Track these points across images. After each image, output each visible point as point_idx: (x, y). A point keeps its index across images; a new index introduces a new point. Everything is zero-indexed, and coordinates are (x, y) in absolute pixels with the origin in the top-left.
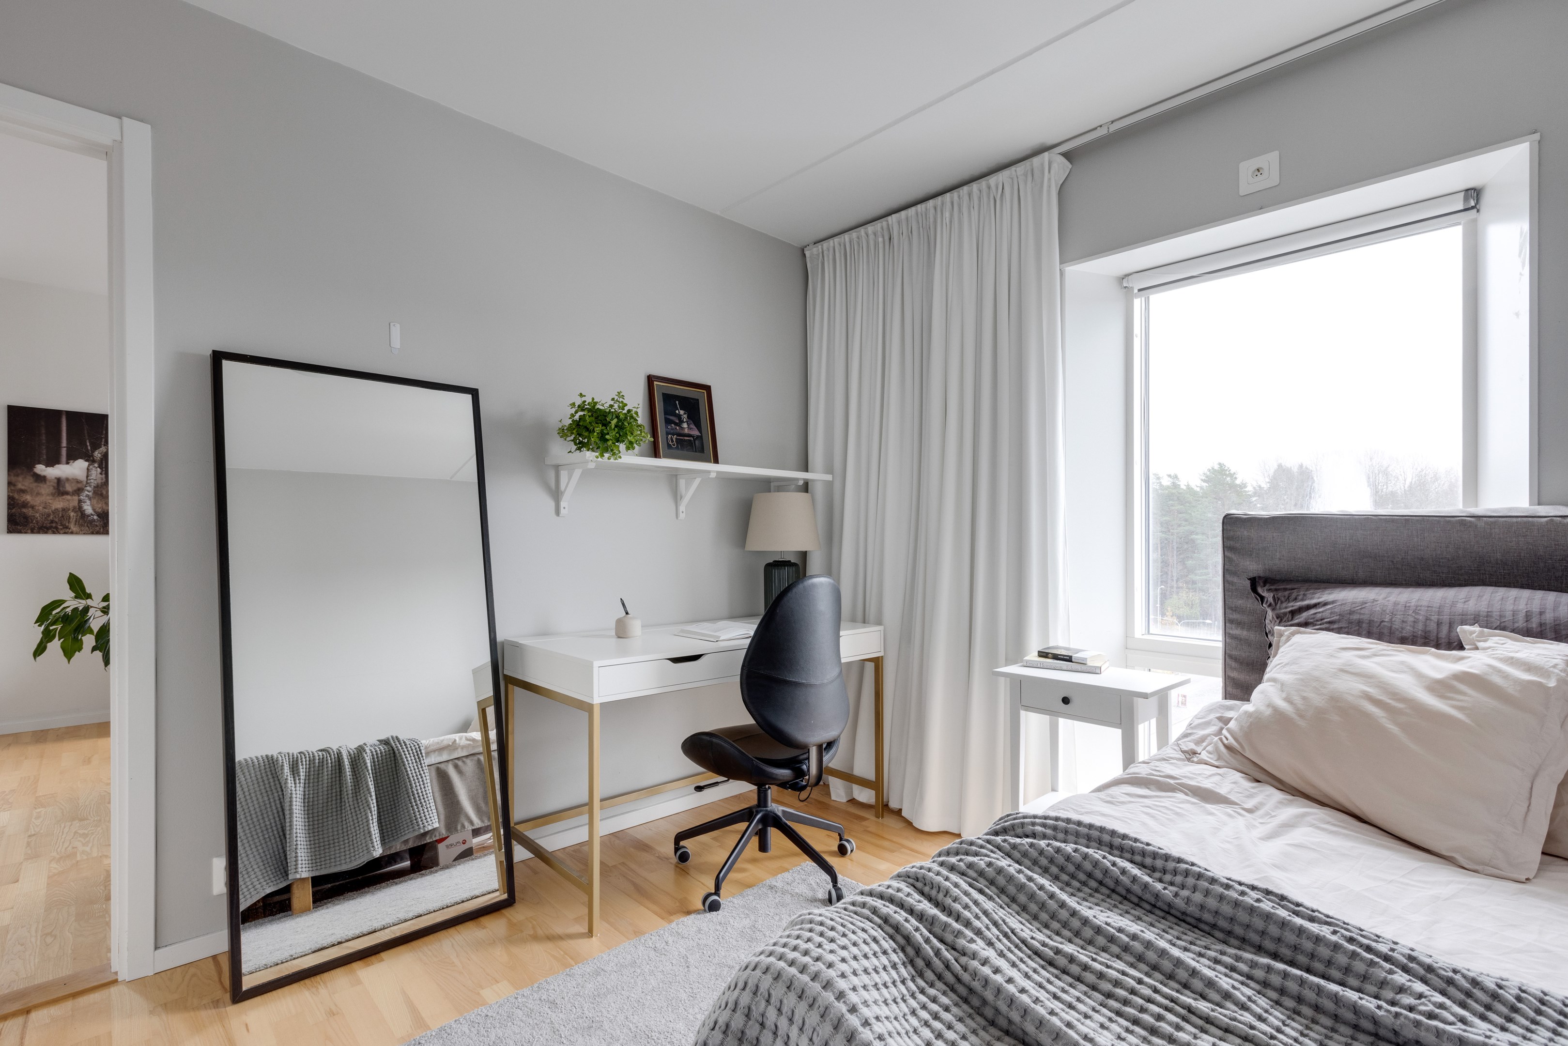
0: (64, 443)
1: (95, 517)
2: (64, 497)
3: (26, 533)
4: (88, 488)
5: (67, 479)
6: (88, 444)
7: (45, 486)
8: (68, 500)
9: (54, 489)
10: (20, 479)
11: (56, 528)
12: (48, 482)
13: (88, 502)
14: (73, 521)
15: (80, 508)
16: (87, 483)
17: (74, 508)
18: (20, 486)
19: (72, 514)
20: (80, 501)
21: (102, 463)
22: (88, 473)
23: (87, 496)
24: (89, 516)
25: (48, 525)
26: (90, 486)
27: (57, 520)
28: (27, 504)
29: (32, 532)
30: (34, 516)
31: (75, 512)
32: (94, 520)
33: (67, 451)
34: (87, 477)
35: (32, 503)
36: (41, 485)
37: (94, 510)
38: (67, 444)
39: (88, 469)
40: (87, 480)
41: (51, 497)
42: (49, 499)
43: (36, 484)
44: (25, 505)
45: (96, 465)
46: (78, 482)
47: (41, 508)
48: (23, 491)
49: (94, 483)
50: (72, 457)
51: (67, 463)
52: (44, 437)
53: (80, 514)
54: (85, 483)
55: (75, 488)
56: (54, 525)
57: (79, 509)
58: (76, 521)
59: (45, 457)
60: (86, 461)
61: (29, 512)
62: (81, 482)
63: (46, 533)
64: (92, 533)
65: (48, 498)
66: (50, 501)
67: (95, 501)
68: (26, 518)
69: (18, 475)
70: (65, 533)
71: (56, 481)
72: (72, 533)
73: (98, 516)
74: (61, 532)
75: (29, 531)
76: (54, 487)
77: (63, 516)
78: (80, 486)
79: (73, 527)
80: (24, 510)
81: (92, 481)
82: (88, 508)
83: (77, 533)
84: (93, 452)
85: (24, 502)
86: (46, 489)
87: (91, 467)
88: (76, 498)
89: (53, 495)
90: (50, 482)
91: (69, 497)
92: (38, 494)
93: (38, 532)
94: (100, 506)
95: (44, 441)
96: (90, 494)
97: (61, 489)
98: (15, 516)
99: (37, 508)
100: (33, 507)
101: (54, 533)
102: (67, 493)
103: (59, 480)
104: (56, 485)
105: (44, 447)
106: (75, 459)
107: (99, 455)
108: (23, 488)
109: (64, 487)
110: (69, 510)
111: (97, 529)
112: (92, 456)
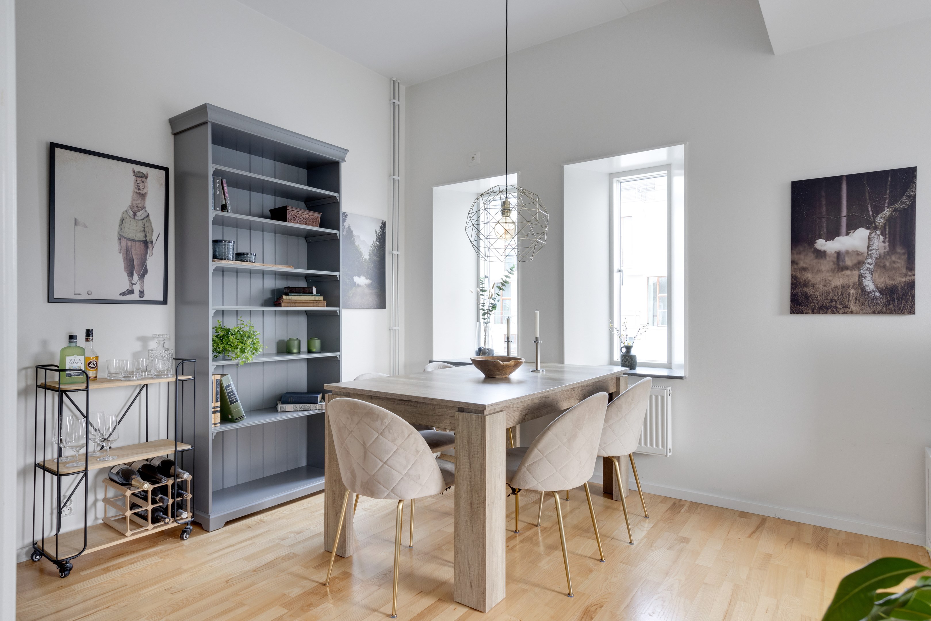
0: (844, 212)
1: (877, 294)
2: (844, 273)
3: (807, 313)
4: (869, 261)
5: (847, 252)
6: (870, 209)
7: (825, 262)
8: (848, 276)
9: (834, 264)
10: (802, 256)
11: (836, 307)
12: (827, 257)
13: (869, 277)
14: (853, 299)
15: (860, 283)
16: (868, 254)
17: (854, 284)
18: (802, 264)
19: (852, 291)
20: (860, 276)
21: (885, 229)
22: (869, 243)
23: (868, 269)
24: (870, 293)
25: (828, 304)
26: (872, 258)
27: (836, 298)
28: (808, 283)
29: (813, 312)
30: (814, 295)
31: (855, 289)
32: (875, 298)
33: (847, 220)
34: (868, 247)
35: (813, 281)
36: (822, 261)
37: (875, 285)
38: (847, 212)
39: (869, 238)
40: (868, 251)
41: (831, 274)
42: (828, 276)
43: (816, 261)
44: (806, 284)
45: (878, 232)
46: (858, 254)
47: (821, 286)
48: (804, 269)
49: (875, 254)
50: (852, 227)
51: (848, 234)
52: (824, 209)
53: (860, 291)
54: (866, 255)
55: (855, 262)
56: (833, 304)
57: (860, 286)
58: (856, 300)
59: (825, 230)
60: (867, 229)
61: (809, 290)
62: (862, 254)
63: (826, 313)
64: (874, 313)
65: (828, 274)
66: (829, 278)
67: (876, 275)
68: (807, 297)
69: (799, 253)
70: (844, 313)
71: (835, 255)
72: (852, 313)
73: (880, 292)
74: (841, 312)
75: (810, 311)
76: (833, 262)
77: (842, 295)
78: (860, 258)
79: (853, 307)
80: (805, 289)
81: (874, 251)
82: (869, 284)
83: (857, 313)
84: (875, 217)
85: (805, 281)
86: (826, 265)
87: (873, 235)
88: (856, 273)
89: (833, 271)
90: (830, 257)
91: (848, 272)
92: (819, 271)
93: (819, 313)
94: (882, 280)
95: (824, 213)
96: (871, 267)
97: (841, 263)
98: (798, 295)
99: (817, 286)
100: (813, 286)
101: (833, 313)
102: (847, 268)
103: (838, 254)
104: (835, 260)
105: (824, 220)
106: (855, 228)
107: (882, 220)
108: (804, 265)
109: (844, 261)
110: (849, 287)
111: (879, 307)
112: (874, 222)
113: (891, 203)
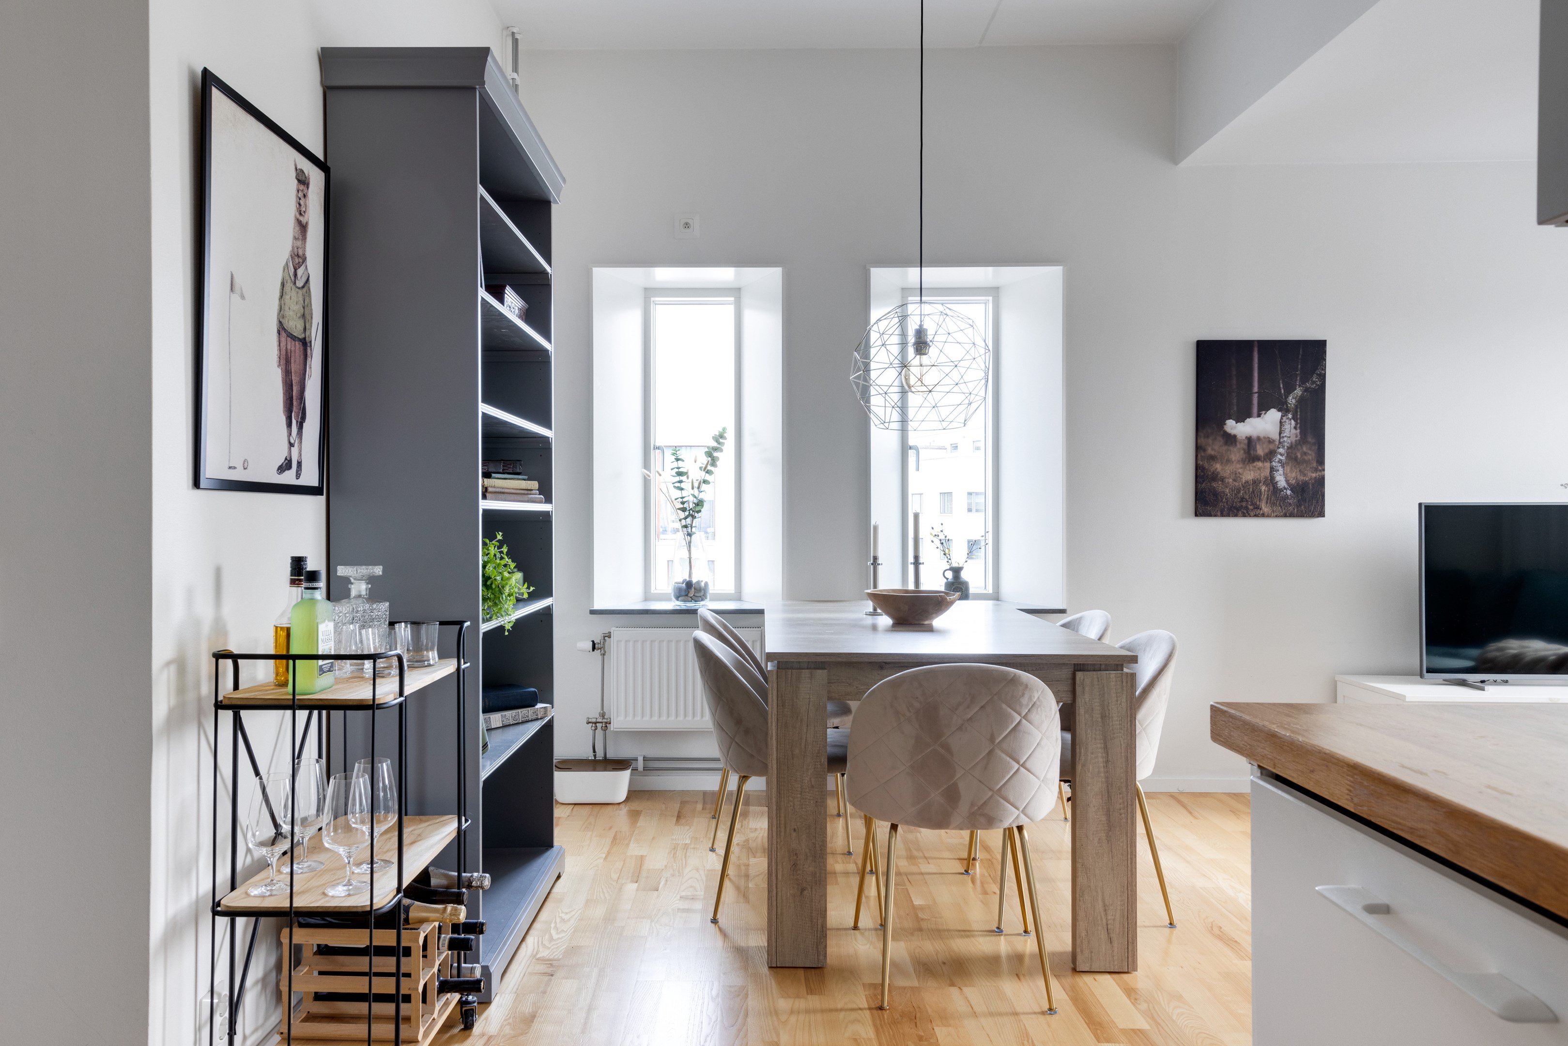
0: (1256, 389)
1: (1289, 492)
2: (1255, 464)
3: (1215, 516)
4: (1281, 450)
5: (1259, 439)
6: (1281, 386)
7: (1235, 449)
8: (1259, 469)
9: (1245, 453)
10: (1210, 441)
11: (1247, 508)
12: (1238, 444)
13: (1281, 469)
14: (1264, 498)
15: (1272, 478)
16: (1280, 443)
17: (1266, 478)
18: (1210, 451)
19: (1263, 488)
20: (1272, 469)
21: (1296, 412)
22: (1281, 428)
23: (1280, 461)
24: (1281, 490)
25: (1238, 504)
26: (1283, 447)
27: (1247, 497)
28: (1217, 476)
29: (1222, 515)
30: (1224, 492)
31: (1267, 486)
32: (1286, 497)
33: (1258, 397)
34: (1280, 433)
35: (1223, 474)
36: (1232, 448)
37: (1287, 481)
38: (1259, 388)
39: (1281, 422)
40: (1280, 438)
41: (1241, 465)
42: (1237, 467)
43: (1225, 448)
44: (1215, 477)
45: (1290, 416)
46: (1270, 441)
47: (1231, 480)
48: (1213, 458)
49: (1287, 442)
50: (1264, 408)
51: (1259, 416)
52: (1234, 382)
53: (1271, 488)
54: (1277, 443)
55: (1267, 451)
56: (1244, 504)
57: (1271, 481)
58: (1268, 499)
59: (1235, 409)
60: (1279, 410)
61: (1218, 486)
62: (1274, 441)
63: (1236, 515)
64: (1285, 516)
65: (1238, 466)
66: (1240, 470)
67: (1288, 468)
68: (1216, 494)
69: (1207, 437)
70: (1256, 516)
71: (1246, 441)
72: (1263, 515)
73: (1291, 490)
74: (1252, 514)
75: (1219, 513)
76: (1244, 449)
77: (1253, 492)
78: (1272, 447)
79: (1265, 509)
80: (1214, 484)
81: (1285, 439)
82: (1281, 480)
83: (1269, 516)
84: (1287, 397)
85: (1213, 473)
86: (1236, 454)
87: (1284, 418)
88: (1267, 465)
89: (1243, 461)
90: (1240, 443)
91: (1260, 464)
92: (1229, 461)
93: (1228, 515)
94: (1294, 475)
95: (1235, 387)
96: (1283, 458)
97: (1252, 452)
98: (1205, 492)
99: (1227, 480)
100: (1222, 480)
101: (1244, 516)
102: (1257, 458)
103: (1249, 439)
104: (1246, 447)
105: (1234, 394)
106: (1267, 409)
107: (1294, 401)
108: (1213, 453)
109: (1255, 450)
110: (1260, 482)
111: (1291, 508)
112: (1286, 403)
113: (1303, 382)
